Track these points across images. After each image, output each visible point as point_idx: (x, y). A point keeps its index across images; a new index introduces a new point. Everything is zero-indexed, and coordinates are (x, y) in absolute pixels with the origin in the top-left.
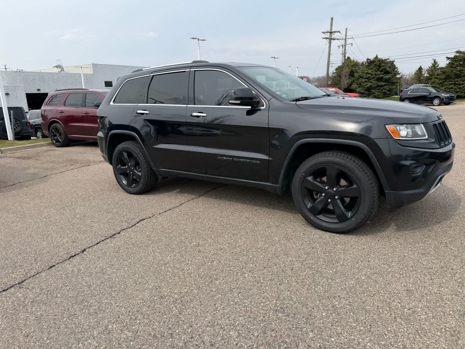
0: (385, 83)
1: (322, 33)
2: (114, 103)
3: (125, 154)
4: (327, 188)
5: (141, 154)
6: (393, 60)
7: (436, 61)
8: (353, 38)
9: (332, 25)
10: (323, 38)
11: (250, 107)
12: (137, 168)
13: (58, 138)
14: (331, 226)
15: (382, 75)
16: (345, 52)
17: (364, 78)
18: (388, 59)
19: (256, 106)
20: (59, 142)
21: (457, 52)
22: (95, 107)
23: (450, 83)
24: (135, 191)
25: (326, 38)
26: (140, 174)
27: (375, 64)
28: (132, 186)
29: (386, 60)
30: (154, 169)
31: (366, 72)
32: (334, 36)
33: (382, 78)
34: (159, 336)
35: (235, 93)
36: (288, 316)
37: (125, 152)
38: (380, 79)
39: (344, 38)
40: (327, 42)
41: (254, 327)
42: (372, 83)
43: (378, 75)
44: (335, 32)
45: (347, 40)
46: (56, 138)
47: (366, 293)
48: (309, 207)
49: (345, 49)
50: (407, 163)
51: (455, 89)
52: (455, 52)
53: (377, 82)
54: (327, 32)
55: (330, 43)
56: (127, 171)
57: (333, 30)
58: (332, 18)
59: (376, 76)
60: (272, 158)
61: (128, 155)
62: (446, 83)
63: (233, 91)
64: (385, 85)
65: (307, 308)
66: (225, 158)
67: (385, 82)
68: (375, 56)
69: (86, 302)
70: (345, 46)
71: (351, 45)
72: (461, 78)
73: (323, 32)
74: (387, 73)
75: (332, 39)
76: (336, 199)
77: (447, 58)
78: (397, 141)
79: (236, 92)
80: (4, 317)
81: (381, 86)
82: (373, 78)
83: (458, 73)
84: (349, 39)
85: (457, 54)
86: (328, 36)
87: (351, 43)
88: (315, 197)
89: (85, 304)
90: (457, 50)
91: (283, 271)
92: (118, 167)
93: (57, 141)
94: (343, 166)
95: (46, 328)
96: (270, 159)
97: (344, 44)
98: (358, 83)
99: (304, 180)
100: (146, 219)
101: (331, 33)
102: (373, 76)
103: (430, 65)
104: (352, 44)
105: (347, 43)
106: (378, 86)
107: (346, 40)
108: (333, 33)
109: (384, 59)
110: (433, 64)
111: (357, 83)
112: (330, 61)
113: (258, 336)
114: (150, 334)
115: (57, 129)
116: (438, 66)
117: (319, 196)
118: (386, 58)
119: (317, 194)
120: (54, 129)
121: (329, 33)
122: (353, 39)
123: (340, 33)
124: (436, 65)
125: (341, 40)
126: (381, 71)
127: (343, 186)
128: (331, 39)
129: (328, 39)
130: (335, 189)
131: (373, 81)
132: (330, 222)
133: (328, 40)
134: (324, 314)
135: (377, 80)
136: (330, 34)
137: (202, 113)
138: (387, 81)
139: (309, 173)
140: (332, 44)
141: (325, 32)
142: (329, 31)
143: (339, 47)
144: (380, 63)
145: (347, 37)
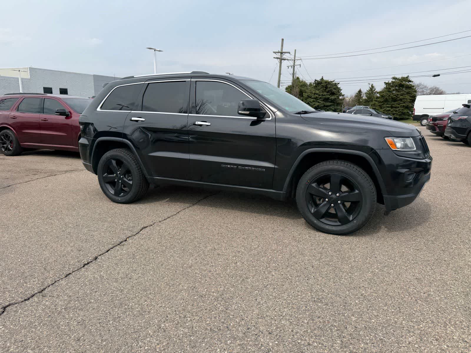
0: (331, 104)
2: (101, 109)
3: (114, 162)
4: (330, 193)
5: (133, 162)
6: (338, 83)
7: (373, 85)
8: (301, 60)
9: (282, 46)
10: (274, 58)
11: (256, 118)
12: (127, 176)
13: (7, 146)
14: (334, 228)
15: (329, 96)
16: (294, 72)
17: (312, 98)
18: (334, 81)
19: (262, 117)
20: (9, 150)
21: (394, 78)
22: (57, 114)
23: (388, 106)
24: (124, 201)
25: (277, 58)
26: (131, 182)
27: (322, 86)
28: (120, 196)
29: (332, 82)
30: (148, 177)
31: (314, 92)
32: (285, 56)
33: (328, 99)
34: (216, 330)
35: (243, 104)
36: (327, 304)
37: (114, 159)
38: (326, 100)
39: (293, 59)
40: (278, 61)
41: (301, 316)
42: (320, 103)
43: (325, 95)
44: (285, 53)
45: (296, 61)
46: (5, 146)
47: (385, 283)
48: (312, 211)
49: (294, 70)
50: (404, 171)
51: (392, 112)
52: (392, 78)
53: (324, 102)
54: (278, 52)
55: (281, 63)
56: (115, 180)
57: (284, 51)
58: (283, 40)
59: (323, 97)
60: (277, 166)
61: (117, 163)
62: (384, 106)
63: (241, 102)
64: (330, 105)
65: (340, 298)
66: (229, 166)
67: (331, 102)
68: (321, 78)
69: (126, 305)
70: (294, 66)
71: (299, 66)
72: (397, 102)
73: (274, 52)
74: (333, 94)
76: (339, 204)
77: (385, 83)
78: (394, 151)
79: (245, 103)
80: (42, 324)
81: (327, 106)
82: (320, 98)
83: (394, 98)
84: (298, 60)
85: (394, 80)
86: (278, 55)
87: (299, 64)
88: (318, 202)
89: (125, 307)
90: (393, 76)
91: (305, 268)
92: (104, 176)
93: (7, 149)
94: (346, 173)
95: (95, 331)
96: (276, 167)
99: (309, 186)
100: (147, 227)
101: (282, 53)
102: (320, 96)
103: (368, 89)
104: (300, 65)
105: (296, 64)
106: (325, 106)
107: (294, 61)
109: (330, 81)
110: (370, 88)
113: (308, 322)
114: (206, 329)
115: (7, 136)
116: (375, 90)
117: (322, 201)
118: (332, 80)
119: (320, 200)
120: (3, 136)
121: (280, 54)
123: (290, 54)
124: (373, 89)
125: (290, 61)
126: (327, 92)
127: (345, 192)
128: (281, 59)
129: (279, 59)
130: (338, 195)
131: (320, 101)
132: (332, 224)
133: (279, 60)
134: (357, 301)
135: (323, 101)
136: (281, 55)
137: (206, 122)
138: (332, 101)
139: (314, 180)
140: (282, 64)
141: (276, 52)
142: (280, 51)
143: (288, 67)
144: (326, 85)
145: (296, 58)
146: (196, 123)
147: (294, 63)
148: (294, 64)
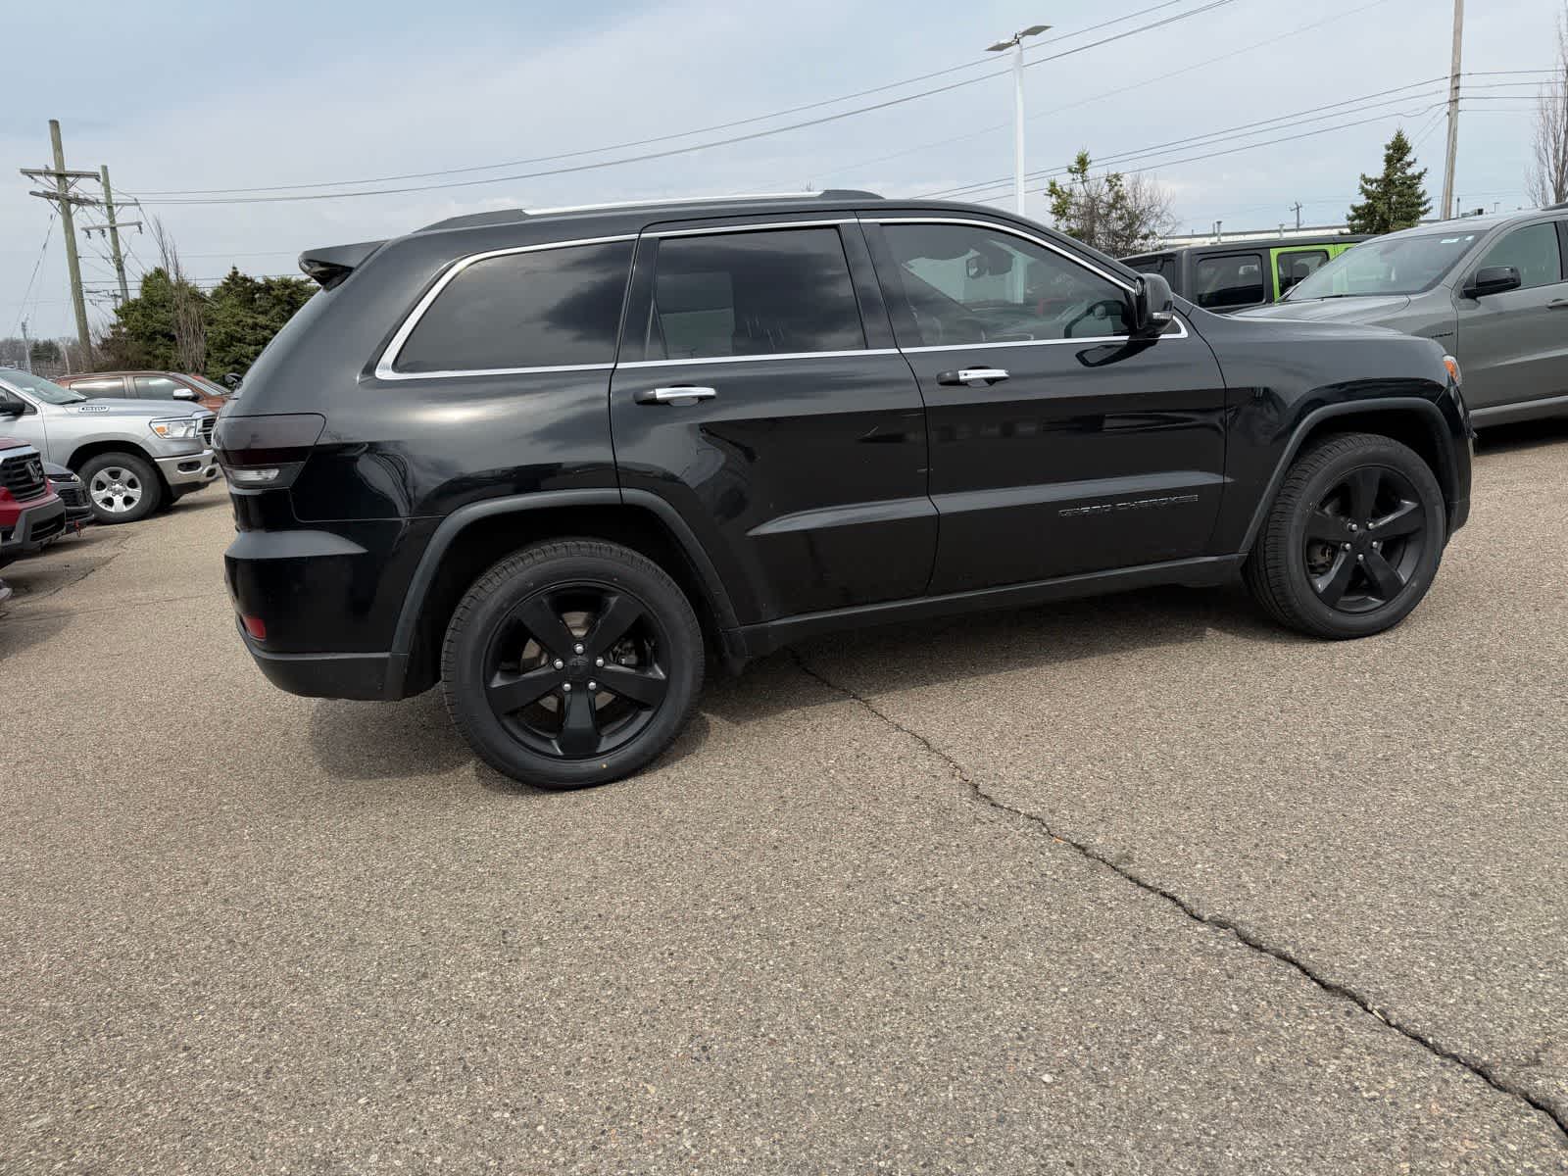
1: (20, 175)
2: (401, 371)
4: (1354, 526)
8: (138, 204)
9: (58, 147)
10: (32, 193)
16: (117, 251)
17: (247, 341)
25: (48, 196)
27: (276, 297)
28: (598, 750)
30: (738, 629)
31: (250, 321)
32: (80, 188)
39: (102, 198)
40: (51, 208)
44: (78, 175)
45: (115, 208)
49: (116, 242)
54: (47, 173)
55: (67, 215)
57: (69, 168)
58: (55, 124)
66: (1086, 509)
68: (230, 271)
70: (113, 229)
71: (137, 228)
73: (25, 172)
75: (70, 201)
84: (123, 205)
86: (51, 184)
87: (136, 220)
96: (1228, 480)
97: (107, 222)
98: (226, 360)
101: (61, 176)
104: (139, 224)
105: (118, 221)
107: (110, 208)
108: (70, 179)
111: (222, 361)
112: (83, 280)
121: (54, 179)
122: (137, 208)
123: (97, 180)
125: (98, 208)
128: (67, 202)
129: (57, 199)
132: (1364, 610)
133: (56, 203)
136: (59, 183)
140: (73, 217)
141: (39, 173)
142: (53, 168)
143: (89, 233)
144: (290, 294)
145: (115, 198)
146: (962, 378)
147: (111, 216)
148: (113, 221)
